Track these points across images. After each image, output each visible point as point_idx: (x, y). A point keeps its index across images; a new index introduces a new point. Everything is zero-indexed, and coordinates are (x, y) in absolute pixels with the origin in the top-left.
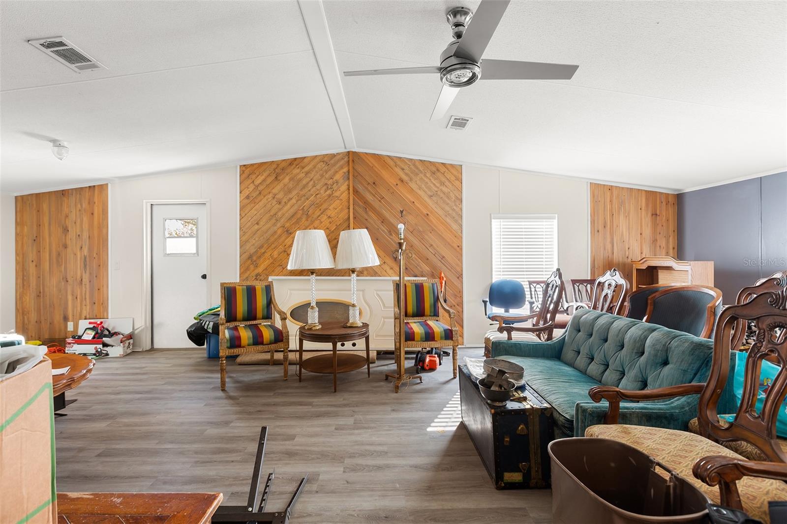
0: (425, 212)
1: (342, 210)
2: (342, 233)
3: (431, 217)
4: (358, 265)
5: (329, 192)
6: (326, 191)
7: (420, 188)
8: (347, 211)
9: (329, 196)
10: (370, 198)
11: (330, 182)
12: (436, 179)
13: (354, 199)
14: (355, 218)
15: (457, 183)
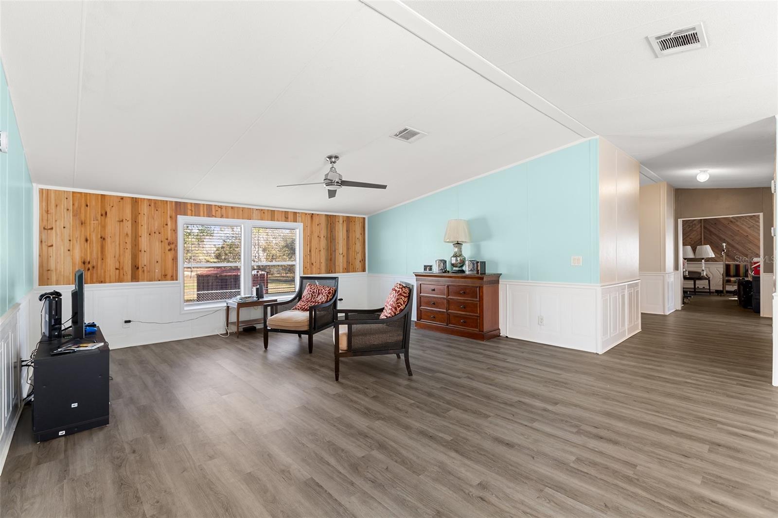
0: (746, 234)
1: (698, 235)
2: (698, 247)
3: (750, 237)
4: (705, 257)
5: (691, 228)
6: (689, 228)
7: (743, 224)
8: (700, 236)
9: (691, 230)
10: (712, 230)
11: (691, 224)
12: (752, 220)
13: (704, 231)
14: (704, 238)
15: (758, 219)
